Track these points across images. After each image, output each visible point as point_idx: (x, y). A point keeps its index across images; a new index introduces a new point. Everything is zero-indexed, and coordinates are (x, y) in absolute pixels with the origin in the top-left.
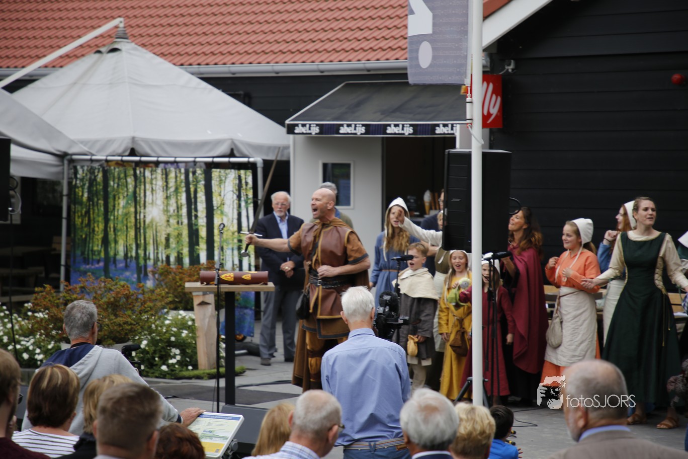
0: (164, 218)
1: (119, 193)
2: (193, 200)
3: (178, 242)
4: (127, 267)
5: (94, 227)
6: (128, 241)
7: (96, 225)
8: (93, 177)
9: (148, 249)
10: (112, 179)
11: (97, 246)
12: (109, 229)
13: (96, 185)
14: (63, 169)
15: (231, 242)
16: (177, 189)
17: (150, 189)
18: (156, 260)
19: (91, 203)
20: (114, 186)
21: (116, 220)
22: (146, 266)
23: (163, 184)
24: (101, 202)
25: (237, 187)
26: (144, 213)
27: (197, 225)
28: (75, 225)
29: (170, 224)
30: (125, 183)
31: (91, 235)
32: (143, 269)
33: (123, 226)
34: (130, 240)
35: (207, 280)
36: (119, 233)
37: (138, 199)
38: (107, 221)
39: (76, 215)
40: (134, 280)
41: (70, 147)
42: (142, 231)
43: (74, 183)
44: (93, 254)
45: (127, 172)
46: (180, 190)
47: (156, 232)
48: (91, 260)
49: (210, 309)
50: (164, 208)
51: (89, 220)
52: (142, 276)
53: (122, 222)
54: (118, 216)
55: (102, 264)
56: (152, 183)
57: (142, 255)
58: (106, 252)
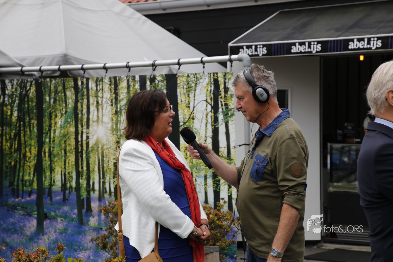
1: (56, 110)
4: (65, 200)
6: (67, 168)
7: (27, 150)
9: (92, 178)
10: (47, 94)
11: (29, 175)
12: (43, 154)
13: (28, 101)
17: (95, 103)
18: (103, 191)
20: (50, 102)
21: (51, 143)
22: (89, 200)
23: (111, 96)
24: (34, 122)
26: (87, 133)
30: (63, 98)
31: (22, 161)
33: (61, 150)
34: (69, 167)
36: (56, 159)
37: (80, 116)
38: (41, 144)
40: (74, 216)
42: (84, 156)
44: (24, 185)
45: (66, 83)
47: (103, 156)
48: (20, 192)
50: (112, 126)
52: (84, 211)
53: (60, 144)
54: (54, 137)
55: (34, 197)
56: (97, 97)
57: (85, 185)
58: (40, 182)
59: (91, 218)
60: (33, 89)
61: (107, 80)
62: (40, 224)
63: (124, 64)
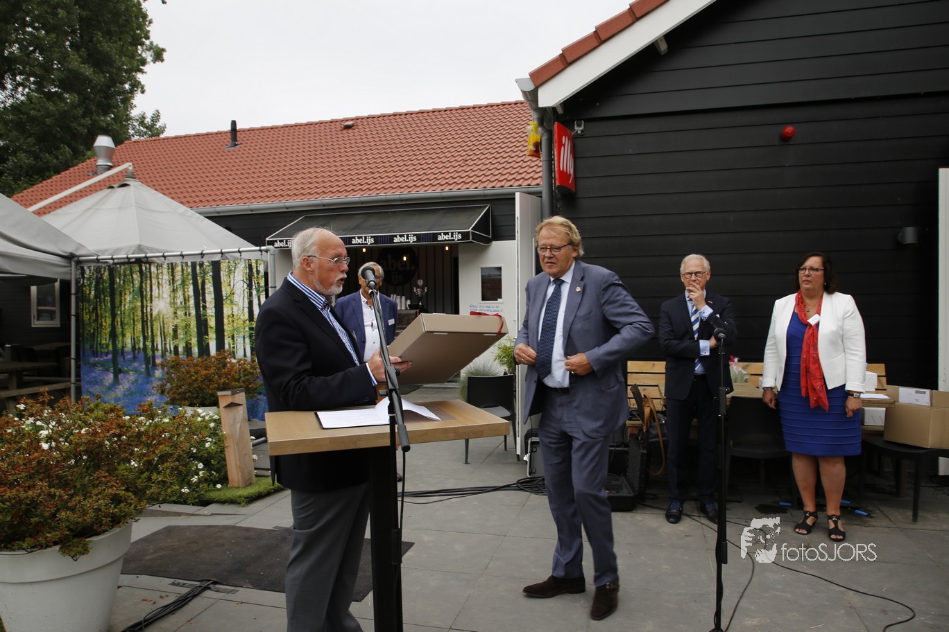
0: (171, 310)
1: (125, 289)
2: (201, 292)
3: (186, 333)
4: (135, 358)
5: (102, 322)
6: (135, 333)
7: (103, 320)
8: (99, 276)
9: (155, 340)
10: (118, 276)
11: (105, 340)
12: (116, 324)
13: (103, 283)
14: (71, 270)
15: (242, 330)
16: (183, 282)
17: (157, 283)
18: (164, 351)
19: (98, 300)
20: (120, 283)
21: (123, 314)
22: (154, 357)
23: (169, 278)
24: (108, 299)
25: (247, 277)
26: (151, 306)
27: (205, 315)
28: (83, 321)
29: (178, 316)
30: (131, 280)
31: (99, 330)
32: (151, 360)
33: (130, 320)
34: (137, 332)
36: (126, 327)
37: (144, 293)
38: (114, 316)
39: (84, 311)
40: (143, 370)
41: (77, 249)
42: (149, 324)
43: (81, 282)
44: (102, 348)
45: (133, 269)
46: (187, 283)
47: (164, 324)
48: (99, 353)
50: (170, 301)
51: (97, 316)
52: (150, 366)
53: (129, 316)
54: (124, 310)
55: (110, 356)
56: (158, 278)
57: (150, 346)
58: (114, 345)
59: (156, 371)
60: (106, 274)
61: (165, 266)
62: (116, 377)
63: (179, 253)
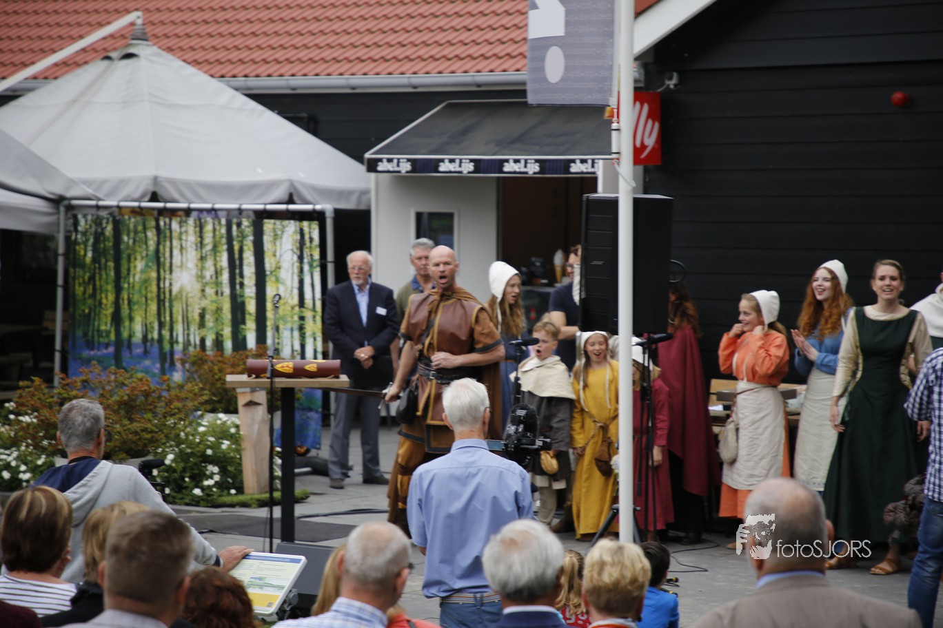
0: (198, 287)
1: (135, 252)
2: (237, 262)
3: (217, 319)
4: (146, 353)
5: (101, 298)
6: (148, 318)
7: (103, 296)
8: (99, 230)
9: (175, 328)
10: (125, 233)
11: (105, 325)
12: (121, 301)
13: (104, 240)
14: (59, 219)
15: (289, 319)
16: (215, 247)
17: (179, 247)
18: (187, 344)
19: (97, 265)
20: (128, 243)
21: (131, 289)
22: (172, 353)
23: (196, 239)
24: (111, 264)
25: (298, 245)
26: (170, 279)
27: (242, 296)
28: (74, 295)
29: (206, 295)
30: (144, 239)
31: (97, 310)
32: (168, 356)
33: (141, 297)
34: (150, 315)
35: (257, 372)
36: (135, 307)
37: (162, 260)
38: (118, 290)
39: (77, 281)
40: (157, 371)
41: (68, 188)
42: (167, 304)
43: (73, 238)
44: (100, 336)
45: (147, 223)
46: (219, 249)
47: (187, 305)
48: (96, 344)
49: (261, 412)
50: (197, 273)
51: (94, 289)
52: (167, 365)
53: (140, 291)
54: (134, 283)
55: (111, 349)
56: (180, 239)
57: (168, 337)
58: (118, 333)
60: (110, 227)
